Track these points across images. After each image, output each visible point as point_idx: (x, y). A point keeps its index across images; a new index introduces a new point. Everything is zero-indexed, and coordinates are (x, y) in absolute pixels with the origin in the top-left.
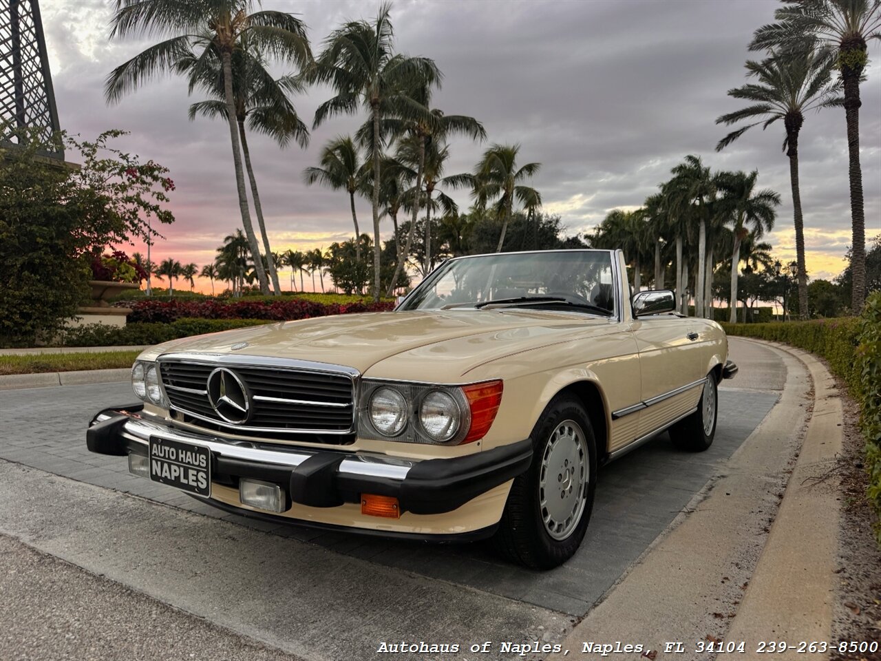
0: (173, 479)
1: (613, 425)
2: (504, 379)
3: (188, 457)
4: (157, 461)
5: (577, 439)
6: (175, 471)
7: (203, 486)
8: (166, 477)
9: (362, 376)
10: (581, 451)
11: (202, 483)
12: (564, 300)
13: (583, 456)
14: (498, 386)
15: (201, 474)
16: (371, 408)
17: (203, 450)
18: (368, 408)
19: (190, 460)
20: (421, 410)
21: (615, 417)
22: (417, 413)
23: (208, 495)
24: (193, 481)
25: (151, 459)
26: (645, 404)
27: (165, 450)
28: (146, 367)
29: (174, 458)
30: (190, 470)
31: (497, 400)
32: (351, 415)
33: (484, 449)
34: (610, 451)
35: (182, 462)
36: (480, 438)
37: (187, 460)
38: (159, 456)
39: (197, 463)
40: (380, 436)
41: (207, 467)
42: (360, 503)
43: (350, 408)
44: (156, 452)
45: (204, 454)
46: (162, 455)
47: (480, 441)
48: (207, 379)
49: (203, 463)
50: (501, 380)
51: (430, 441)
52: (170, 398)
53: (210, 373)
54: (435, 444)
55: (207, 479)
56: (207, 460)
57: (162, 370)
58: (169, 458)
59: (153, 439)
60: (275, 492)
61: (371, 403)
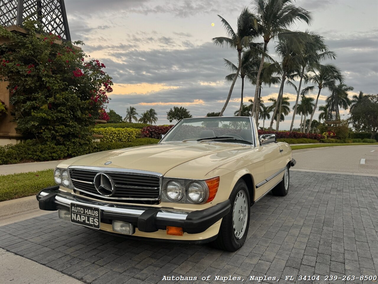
0: (82, 221)
1: (256, 190)
2: (220, 176)
3: (89, 212)
4: (74, 214)
5: (243, 196)
6: (83, 218)
7: (97, 224)
8: (79, 221)
9: (163, 176)
10: (245, 201)
11: (96, 223)
12: (233, 138)
13: (246, 202)
14: (218, 179)
15: (95, 219)
16: (167, 189)
17: (97, 209)
18: (166, 190)
19: (90, 213)
20: (188, 190)
21: (257, 187)
22: (187, 192)
23: (99, 228)
24: (92, 222)
25: (71, 213)
26: (266, 180)
27: (78, 209)
28: (62, 171)
29: (83, 212)
30: (90, 218)
31: (218, 185)
32: (159, 192)
33: (213, 205)
34: (255, 201)
35: (86, 214)
36: (212, 200)
37: (89, 213)
38: (75, 212)
39: (94, 215)
40: (171, 201)
41: (98, 216)
42: (166, 230)
43: (158, 189)
44: (74, 210)
45: (98, 211)
46: (77, 211)
47: (211, 202)
48: (94, 177)
49: (97, 215)
50: (219, 177)
51: (192, 203)
52: (74, 185)
53: (95, 175)
54: (194, 204)
55: (98, 222)
56: (98, 213)
57: (70, 172)
58: (80, 213)
59: (72, 205)
60: (129, 226)
61: (167, 187)
